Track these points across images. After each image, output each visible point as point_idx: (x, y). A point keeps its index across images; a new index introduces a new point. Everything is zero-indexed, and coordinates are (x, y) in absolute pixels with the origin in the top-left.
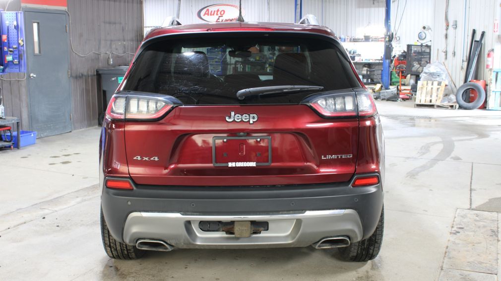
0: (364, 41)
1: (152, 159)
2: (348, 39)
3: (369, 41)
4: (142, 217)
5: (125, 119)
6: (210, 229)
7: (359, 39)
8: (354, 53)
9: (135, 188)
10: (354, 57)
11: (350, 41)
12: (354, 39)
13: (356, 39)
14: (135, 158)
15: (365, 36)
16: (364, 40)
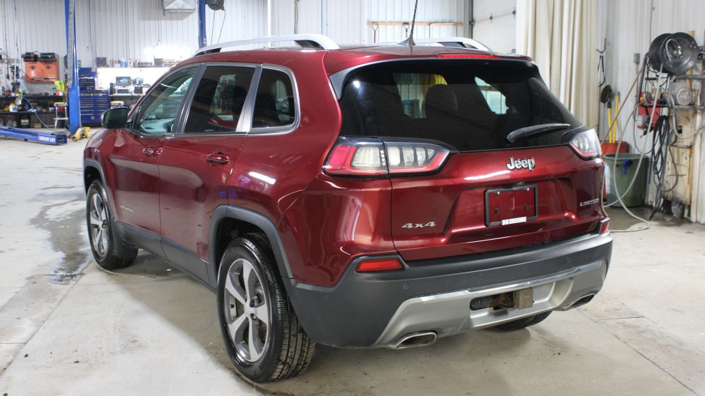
0: (154, 67)
1: (427, 225)
2: (130, 63)
3: (162, 66)
4: (422, 304)
5: (388, 174)
6: (482, 306)
7: (147, 64)
8: (140, 83)
9: (407, 266)
10: (141, 88)
11: (134, 66)
12: (139, 64)
13: (142, 63)
14: (404, 226)
15: (155, 60)
16: (153, 64)
